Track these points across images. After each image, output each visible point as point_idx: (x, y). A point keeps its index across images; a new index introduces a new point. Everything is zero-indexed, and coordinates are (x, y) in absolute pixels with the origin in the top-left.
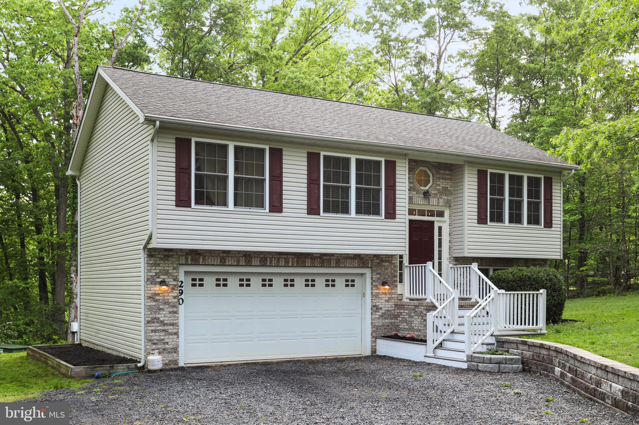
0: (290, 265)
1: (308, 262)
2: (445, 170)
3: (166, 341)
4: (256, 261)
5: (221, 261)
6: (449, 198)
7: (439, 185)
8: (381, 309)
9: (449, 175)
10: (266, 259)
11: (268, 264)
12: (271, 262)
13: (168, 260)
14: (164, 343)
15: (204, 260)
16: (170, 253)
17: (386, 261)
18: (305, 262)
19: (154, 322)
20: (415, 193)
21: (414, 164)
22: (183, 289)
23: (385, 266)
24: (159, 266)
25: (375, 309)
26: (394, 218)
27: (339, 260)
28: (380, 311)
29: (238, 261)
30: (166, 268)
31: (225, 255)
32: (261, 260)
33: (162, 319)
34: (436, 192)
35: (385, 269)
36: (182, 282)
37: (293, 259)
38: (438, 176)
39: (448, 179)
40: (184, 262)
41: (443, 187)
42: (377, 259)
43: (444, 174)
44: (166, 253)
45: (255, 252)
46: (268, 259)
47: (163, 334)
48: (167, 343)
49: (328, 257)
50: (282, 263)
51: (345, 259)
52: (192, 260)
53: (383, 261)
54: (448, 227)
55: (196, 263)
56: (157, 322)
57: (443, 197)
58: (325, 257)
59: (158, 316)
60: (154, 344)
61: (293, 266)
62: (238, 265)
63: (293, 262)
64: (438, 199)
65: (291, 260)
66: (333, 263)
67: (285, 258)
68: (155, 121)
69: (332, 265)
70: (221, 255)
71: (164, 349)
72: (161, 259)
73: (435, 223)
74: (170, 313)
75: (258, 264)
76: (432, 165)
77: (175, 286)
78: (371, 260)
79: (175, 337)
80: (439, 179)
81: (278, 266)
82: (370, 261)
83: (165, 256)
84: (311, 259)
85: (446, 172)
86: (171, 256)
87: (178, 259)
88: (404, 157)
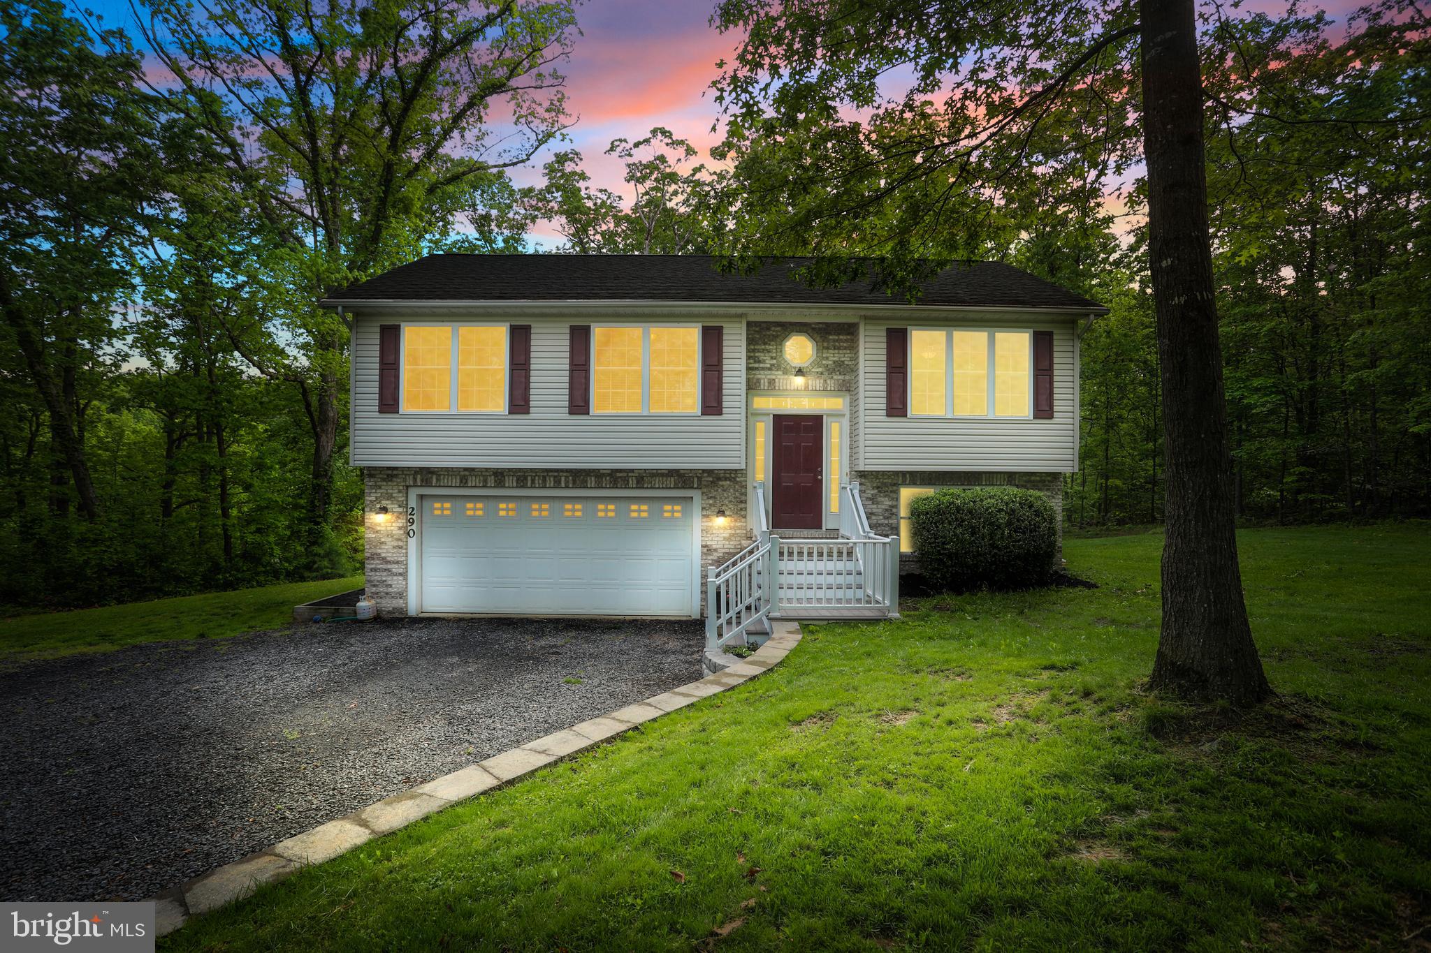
0: (563, 485)
1: (592, 481)
2: (839, 334)
3: (390, 583)
4: (510, 481)
5: (461, 482)
6: (847, 378)
7: (827, 358)
8: (715, 550)
9: (846, 341)
10: (526, 478)
11: (529, 485)
12: (533, 481)
13: (391, 481)
14: (387, 586)
15: (438, 480)
16: (395, 472)
17: (726, 479)
18: (586, 482)
19: (373, 559)
20: (780, 373)
21: (779, 329)
22: (414, 517)
23: (723, 486)
24: (380, 488)
25: (705, 550)
26: (721, 414)
27: (642, 477)
28: (715, 554)
29: (485, 481)
30: (390, 491)
31: (467, 473)
32: (518, 480)
33: (383, 555)
34: (820, 370)
35: (724, 491)
36: (413, 509)
37: (566, 477)
38: (825, 344)
39: (846, 348)
40: (412, 483)
41: (834, 362)
42: (709, 476)
43: (837, 341)
44: (390, 472)
45: (510, 470)
46: (529, 478)
47: (385, 574)
48: (391, 586)
49: (625, 475)
50: (551, 482)
51: (652, 477)
52: (422, 480)
53: (719, 479)
54: (849, 424)
55: (427, 483)
56: (378, 559)
57: (835, 377)
58: (618, 475)
59: (379, 551)
60: (374, 586)
61: (567, 487)
62: (485, 486)
63: (566, 482)
64: (825, 381)
65: (563, 479)
66: (632, 482)
67: (555, 477)
68: (337, 307)
69: (630, 485)
70: (462, 473)
71: (387, 593)
72: (383, 480)
73: (825, 417)
74: (394, 547)
75: (515, 485)
76: (813, 329)
77: (401, 513)
78: (698, 478)
79: (401, 578)
80: (828, 348)
81: (545, 487)
82: (696, 479)
83: (388, 475)
84: (596, 477)
85: (841, 337)
86: (396, 476)
87: (405, 480)
88: (738, 319)
